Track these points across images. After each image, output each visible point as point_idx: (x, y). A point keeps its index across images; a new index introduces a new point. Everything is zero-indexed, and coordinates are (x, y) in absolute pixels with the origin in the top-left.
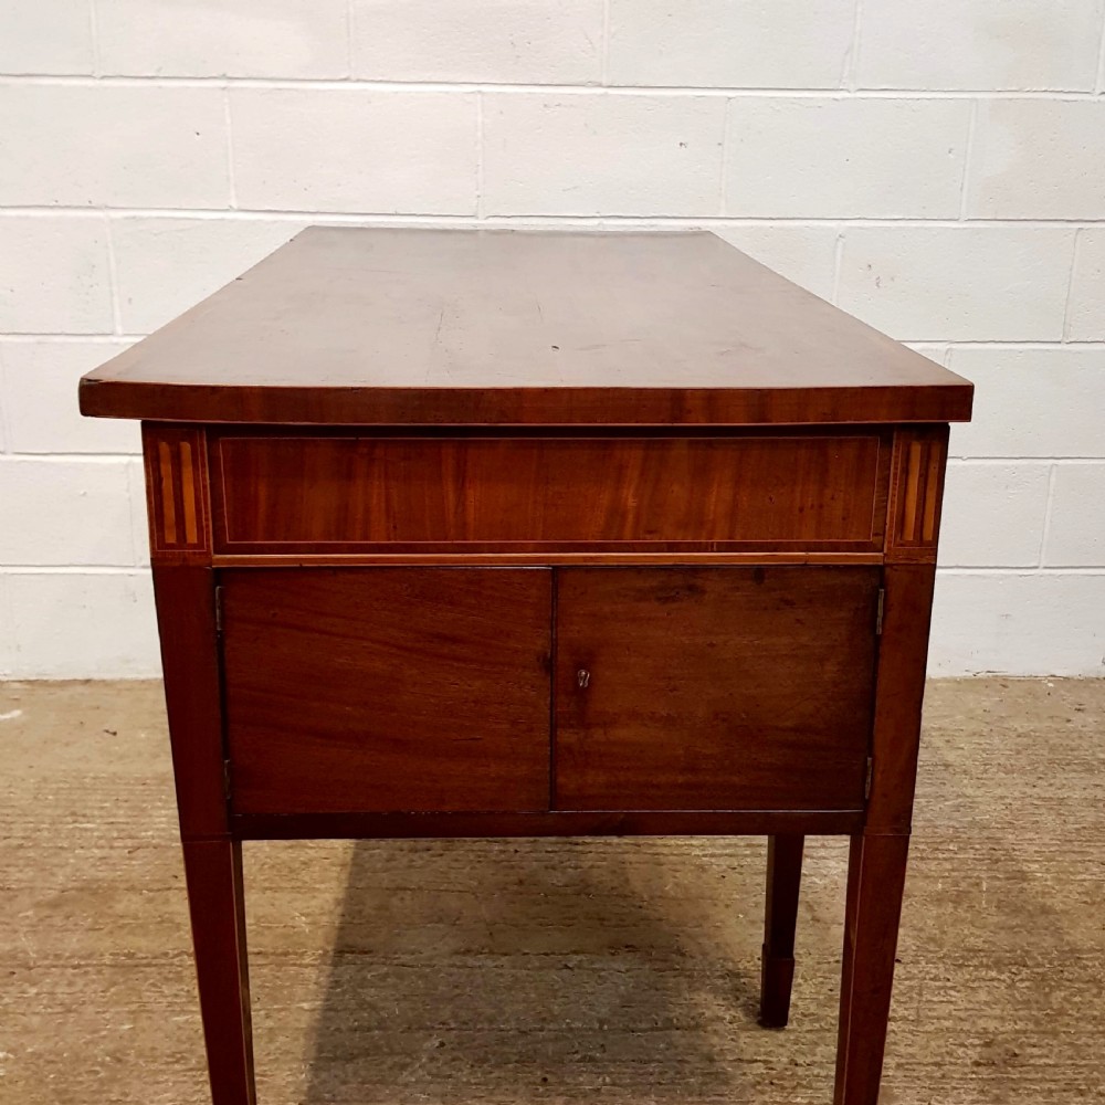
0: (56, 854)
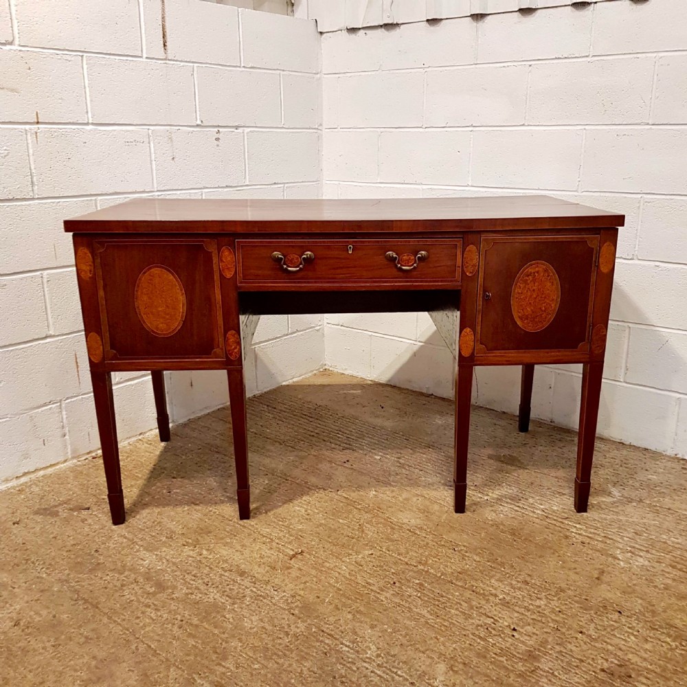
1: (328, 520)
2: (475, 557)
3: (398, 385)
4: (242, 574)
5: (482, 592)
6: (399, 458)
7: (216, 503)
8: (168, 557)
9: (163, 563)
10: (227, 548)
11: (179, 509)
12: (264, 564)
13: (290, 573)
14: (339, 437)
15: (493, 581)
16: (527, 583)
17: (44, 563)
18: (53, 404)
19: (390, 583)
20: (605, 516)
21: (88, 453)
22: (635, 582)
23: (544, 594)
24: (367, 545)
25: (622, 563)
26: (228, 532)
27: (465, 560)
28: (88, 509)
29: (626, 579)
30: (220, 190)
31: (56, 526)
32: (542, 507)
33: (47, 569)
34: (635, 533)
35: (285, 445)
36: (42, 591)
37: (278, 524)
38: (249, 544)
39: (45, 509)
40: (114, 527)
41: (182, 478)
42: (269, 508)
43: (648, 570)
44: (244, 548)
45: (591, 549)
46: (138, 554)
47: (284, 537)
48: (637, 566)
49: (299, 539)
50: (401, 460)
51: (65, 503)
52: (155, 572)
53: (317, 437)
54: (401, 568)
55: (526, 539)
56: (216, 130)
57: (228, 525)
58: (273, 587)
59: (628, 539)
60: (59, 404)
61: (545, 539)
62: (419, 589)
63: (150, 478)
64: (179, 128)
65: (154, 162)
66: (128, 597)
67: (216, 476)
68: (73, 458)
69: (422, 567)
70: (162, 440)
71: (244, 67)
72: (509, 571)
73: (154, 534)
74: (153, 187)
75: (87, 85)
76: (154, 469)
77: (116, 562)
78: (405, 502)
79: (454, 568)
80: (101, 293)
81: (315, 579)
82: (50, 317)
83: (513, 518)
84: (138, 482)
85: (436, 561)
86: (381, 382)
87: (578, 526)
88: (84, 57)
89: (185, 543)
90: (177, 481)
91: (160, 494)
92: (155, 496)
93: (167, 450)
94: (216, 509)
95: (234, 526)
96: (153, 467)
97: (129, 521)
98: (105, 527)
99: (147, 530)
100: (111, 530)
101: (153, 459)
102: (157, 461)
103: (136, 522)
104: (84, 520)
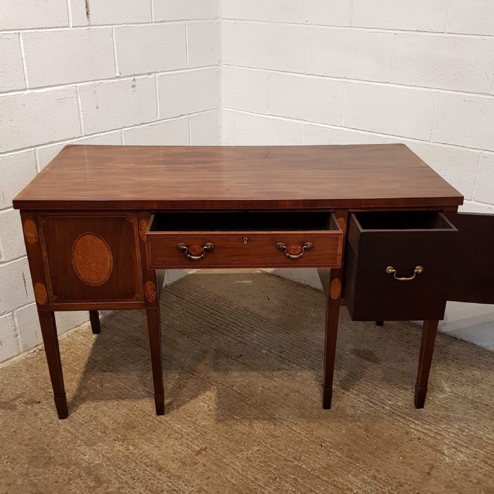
0: (219, 335)
1: (225, 416)
2: (337, 453)
3: (281, 275)
4: (160, 469)
5: (341, 486)
6: (281, 353)
7: (138, 398)
8: (103, 452)
9: (99, 457)
10: (148, 443)
11: (110, 404)
12: (176, 459)
13: (196, 469)
14: (234, 330)
15: (350, 476)
16: (375, 477)
17: (9, 457)
18: (7, 313)
19: (272, 478)
20: (438, 412)
21: (36, 346)
22: (455, 477)
23: (387, 488)
24: (255, 441)
25: (447, 458)
26: (149, 428)
27: (330, 456)
28: (39, 402)
29: (449, 474)
30: (136, 127)
31: (16, 420)
32: (390, 403)
33: (11, 462)
34: (459, 429)
35: (192, 338)
36: (9, 485)
37: (187, 420)
38: (164, 440)
39: (5, 403)
40: (60, 421)
41: (111, 371)
42: (179, 403)
43: (466, 465)
44: (161, 444)
45: (425, 445)
46: (80, 448)
47: (192, 433)
48: (458, 461)
49: (203, 435)
50: (282, 355)
51: (21, 397)
52: (94, 466)
53: (217, 330)
54: (281, 464)
55: (376, 435)
56: (132, 78)
57: (148, 420)
58: (184, 482)
59: (453, 435)
60: (11, 313)
61: (391, 434)
62: (294, 484)
63: (85, 372)
64: (101, 81)
65: (81, 113)
66: (74, 490)
67: (138, 370)
68: (24, 351)
69: (296, 463)
70: (94, 333)
71: (155, 22)
72: (362, 466)
73: (91, 429)
74: (81, 134)
75: (23, 57)
76: (89, 362)
77: (63, 456)
78: (286, 398)
79: (321, 463)
80: (45, 254)
81: (215, 475)
83: (367, 414)
84: (77, 376)
85: (308, 457)
87: (416, 422)
88: (21, 35)
89: (115, 438)
90: (107, 375)
91: (94, 387)
92: (90, 391)
93: (98, 342)
94: (138, 404)
95: (153, 422)
96: (88, 360)
97: (71, 415)
98: (53, 421)
99: (85, 425)
100: (58, 424)
101: (87, 352)
102: (91, 354)
103: (77, 417)
104: (36, 414)
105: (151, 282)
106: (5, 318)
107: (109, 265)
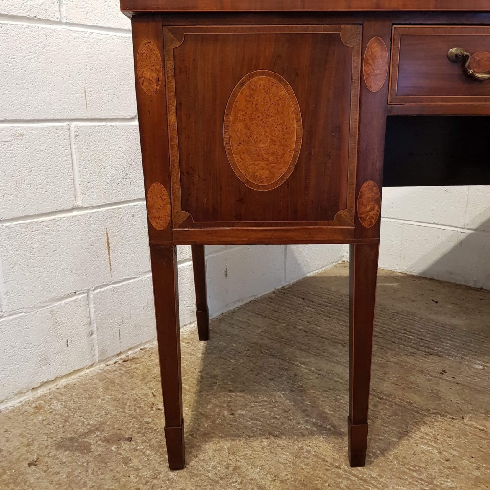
0: (391, 344)
7: (304, 435)
11: (256, 444)
14: (409, 338)
18: (79, 294)
21: (118, 355)
28: (130, 440)
37: (412, 478)
39: (71, 439)
41: (241, 391)
51: (97, 429)
57: (339, 476)
60: (86, 294)
63: (200, 391)
67: (284, 390)
68: (100, 361)
76: (202, 377)
80: (173, 118)
82: (77, 182)
86: (413, 274)
90: (236, 396)
91: (220, 416)
92: (215, 421)
93: (210, 351)
94: (307, 446)
95: (348, 479)
96: (200, 374)
97: (191, 463)
98: (159, 474)
99: (221, 482)
100: (169, 480)
101: (196, 363)
102: (202, 367)
103: (202, 467)
104: (127, 461)
105: (372, 183)
106: (76, 301)
107: (294, 144)
